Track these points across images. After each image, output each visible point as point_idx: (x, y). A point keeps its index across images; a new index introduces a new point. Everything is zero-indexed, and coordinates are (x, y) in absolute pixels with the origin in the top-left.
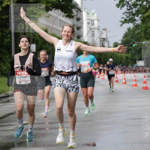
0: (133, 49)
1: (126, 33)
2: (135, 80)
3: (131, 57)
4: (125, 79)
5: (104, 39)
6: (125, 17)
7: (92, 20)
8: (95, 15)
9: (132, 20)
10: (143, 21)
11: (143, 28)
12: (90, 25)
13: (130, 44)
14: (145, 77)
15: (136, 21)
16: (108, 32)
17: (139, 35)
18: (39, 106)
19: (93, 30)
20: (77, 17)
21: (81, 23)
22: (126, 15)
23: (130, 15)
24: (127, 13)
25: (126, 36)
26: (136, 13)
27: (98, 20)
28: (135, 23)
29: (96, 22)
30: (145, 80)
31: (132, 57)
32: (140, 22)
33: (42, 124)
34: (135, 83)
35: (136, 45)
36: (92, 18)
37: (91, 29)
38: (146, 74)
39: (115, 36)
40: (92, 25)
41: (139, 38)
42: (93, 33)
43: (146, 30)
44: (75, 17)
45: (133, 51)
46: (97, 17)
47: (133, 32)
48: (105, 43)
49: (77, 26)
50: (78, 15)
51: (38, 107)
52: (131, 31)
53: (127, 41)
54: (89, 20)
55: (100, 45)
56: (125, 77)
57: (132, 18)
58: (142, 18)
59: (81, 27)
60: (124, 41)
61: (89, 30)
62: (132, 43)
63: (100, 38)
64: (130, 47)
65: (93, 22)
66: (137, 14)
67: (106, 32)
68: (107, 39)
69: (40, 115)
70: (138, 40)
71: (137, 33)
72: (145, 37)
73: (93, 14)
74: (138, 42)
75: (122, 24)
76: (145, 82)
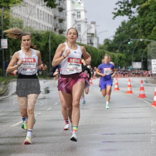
0: (128, 48)
1: (120, 27)
2: (130, 86)
3: (125, 57)
4: (117, 84)
5: (93, 34)
6: (119, 8)
7: (78, 11)
8: (82, 5)
9: (127, 11)
10: (141, 13)
11: (140, 23)
12: (76, 16)
13: (124, 41)
14: (142, 82)
15: (132, 13)
16: (98, 26)
17: (136, 31)
18: (11, 115)
19: (79, 23)
20: (59, 7)
21: (65, 13)
22: (121, 6)
23: (125, 6)
24: (121, 3)
25: (119, 31)
26: (132, 3)
27: (86, 12)
28: (131, 16)
29: (83, 14)
30: (142, 85)
31: (127, 57)
32: (138, 14)
33: (14, 138)
34: (130, 89)
35: (132, 42)
36: (78, 8)
37: (76, 22)
38: (144, 79)
39: (106, 31)
40: (78, 17)
41: (136, 34)
42: (79, 27)
43: (144, 25)
44: (57, 7)
45: (128, 50)
46: (84, 7)
47: (128, 27)
48: (93, 39)
49: (59, 18)
50: (61, 4)
51: (10, 117)
52: (126, 26)
53: (121, 37)
54: (74, 11)
55: (88, 42)
56: (117, 81)
57: (128, 9)
58: (140, 9)
59: (64, 19)
60: (117, 38)
61: (74, 23)
62: (127, 40)
63: (88, 34)
64: (125, 45)
65: (79, 14)
66: (134, 5)
67: (95, 27)
68: (96, 35)
69: (11, 126)
70: (135, 36)
71: (133, 28)
72: (143, 33)
73: (79, 3)
74: (134, 39)
75: (115, 17)
76: (142, 89)
